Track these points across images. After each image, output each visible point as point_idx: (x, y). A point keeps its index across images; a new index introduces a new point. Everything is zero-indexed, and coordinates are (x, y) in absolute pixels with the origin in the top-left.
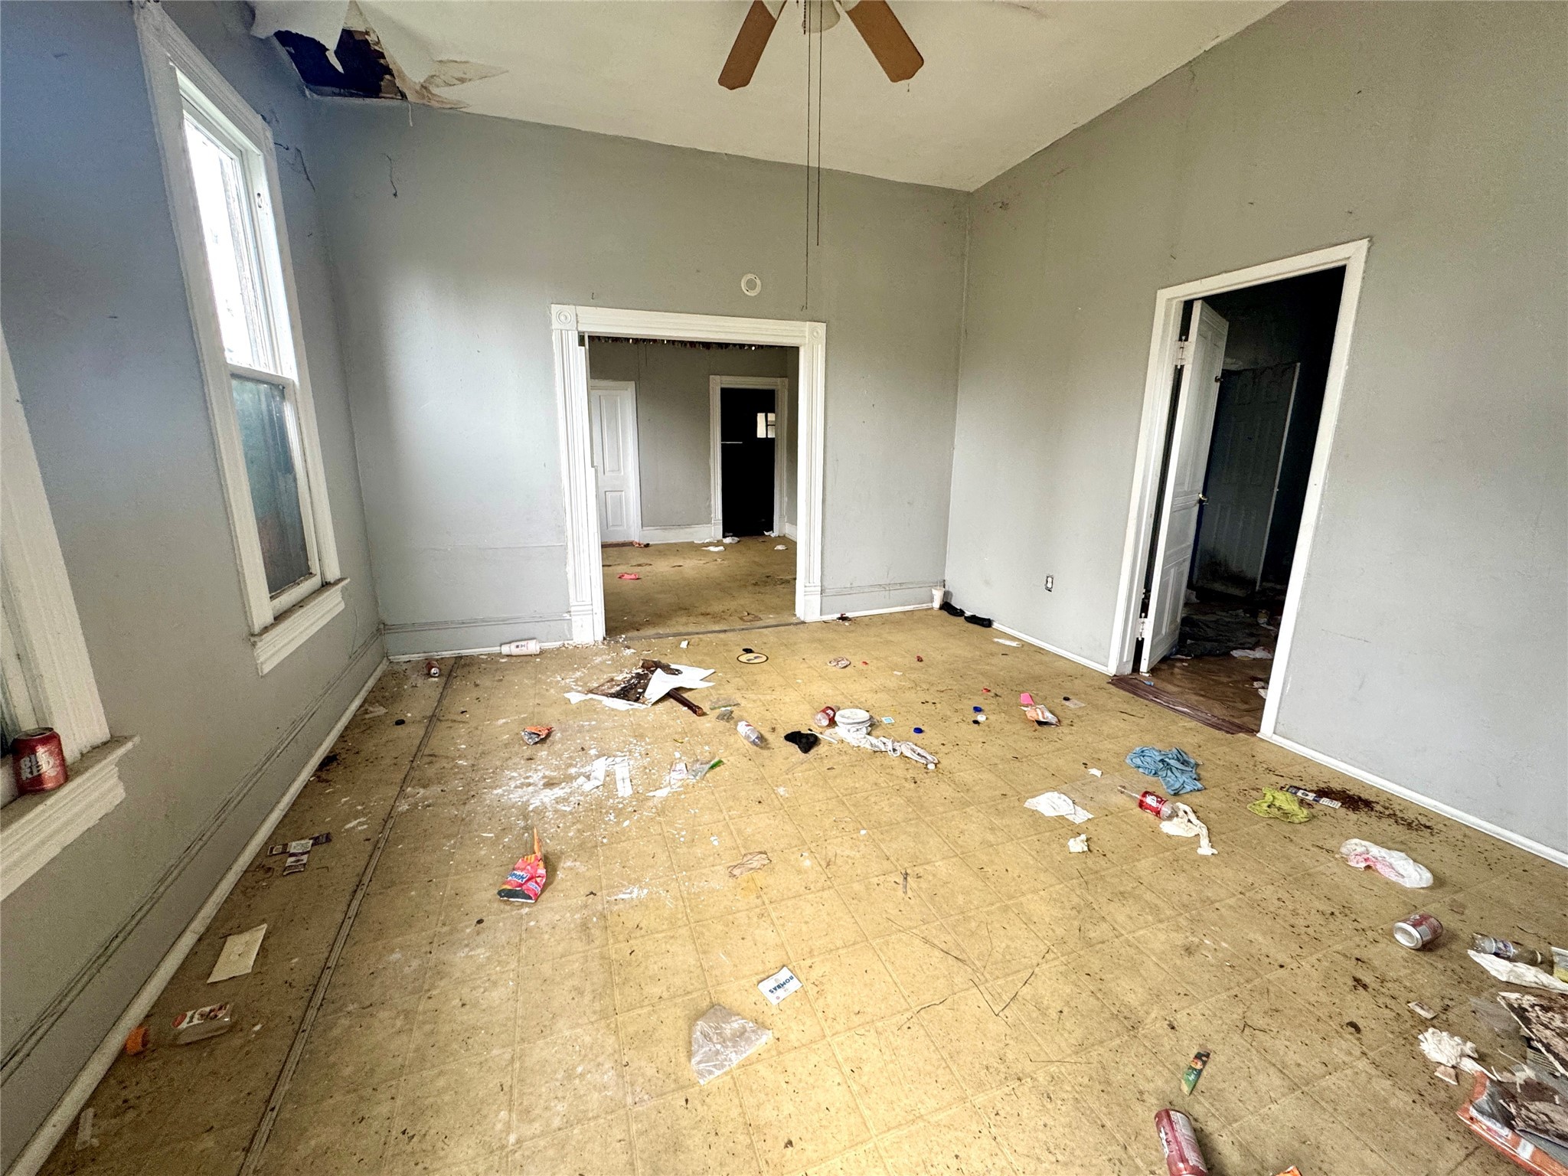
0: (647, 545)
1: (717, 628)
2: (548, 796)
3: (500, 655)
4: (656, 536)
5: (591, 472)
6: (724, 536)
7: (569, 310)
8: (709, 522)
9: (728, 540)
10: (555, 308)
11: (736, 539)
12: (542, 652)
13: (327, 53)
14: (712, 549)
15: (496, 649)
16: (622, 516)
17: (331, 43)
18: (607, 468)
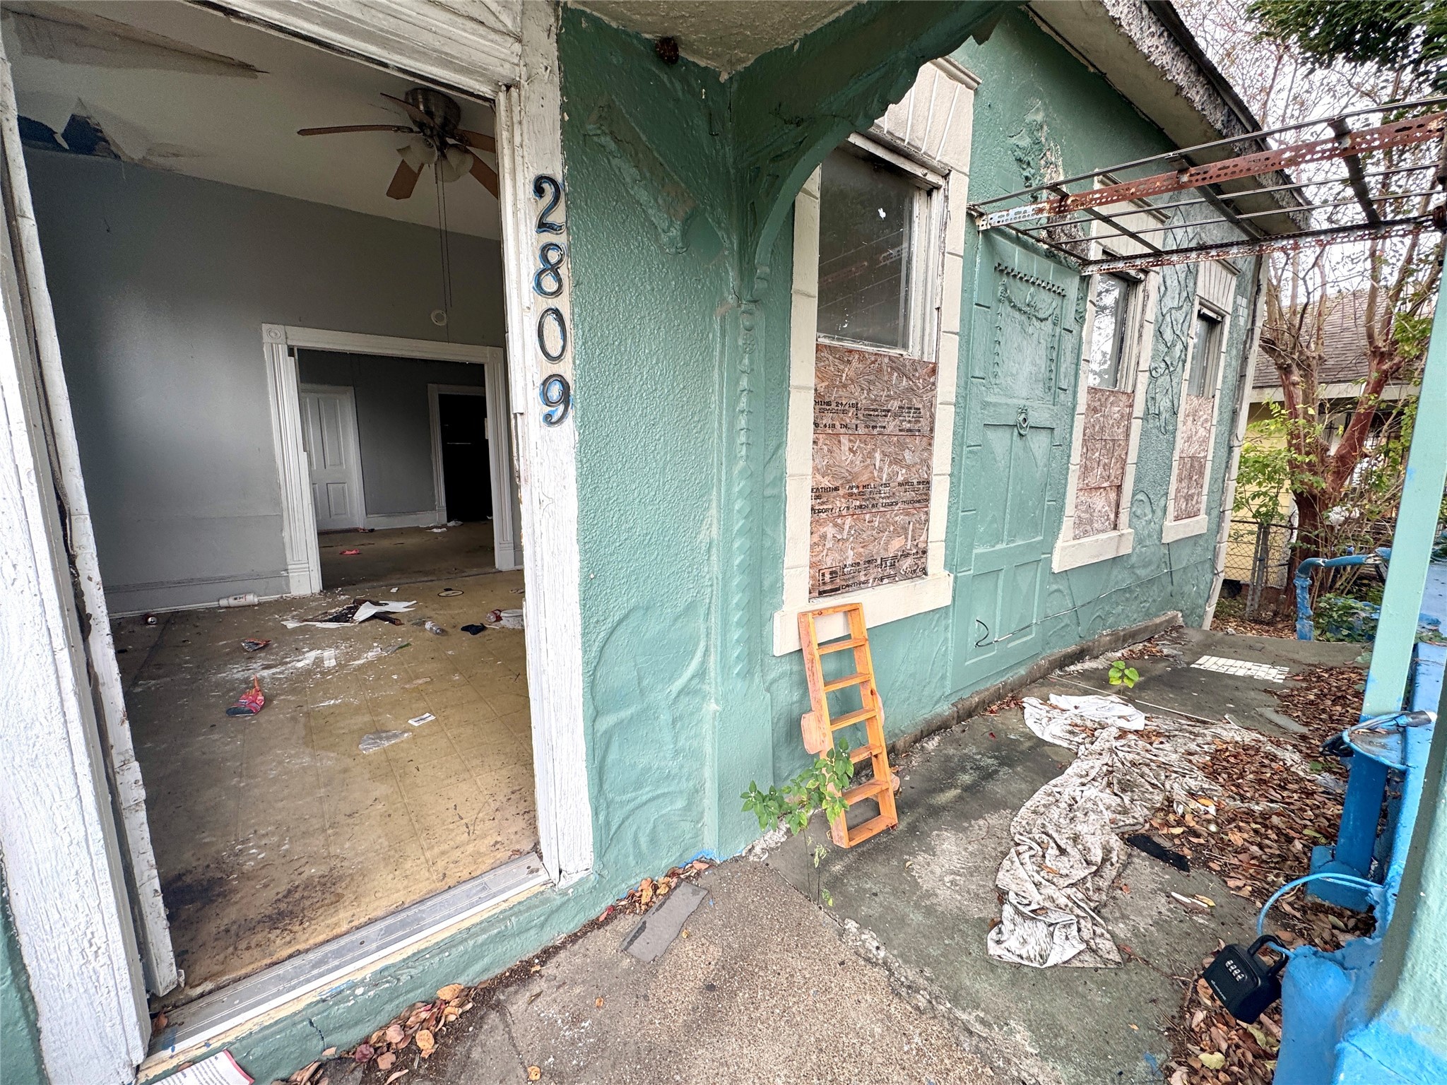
0: (372, 530)
1: (426, 579)
2: (266, 673)
3: (220, 607)
4: (380, 523)
5: (304, 456)
6: (449, 521)
7: (279, 329)
8: (434, 509)
9: (452, 524)
10: (265, 327)
11: (460, 523)
12: (259, 604)
13: (55, 136)
14: (435, 530)
15: (215, 604)
16: (345, 503)
17: (59, 127)
18: (328, 463)
